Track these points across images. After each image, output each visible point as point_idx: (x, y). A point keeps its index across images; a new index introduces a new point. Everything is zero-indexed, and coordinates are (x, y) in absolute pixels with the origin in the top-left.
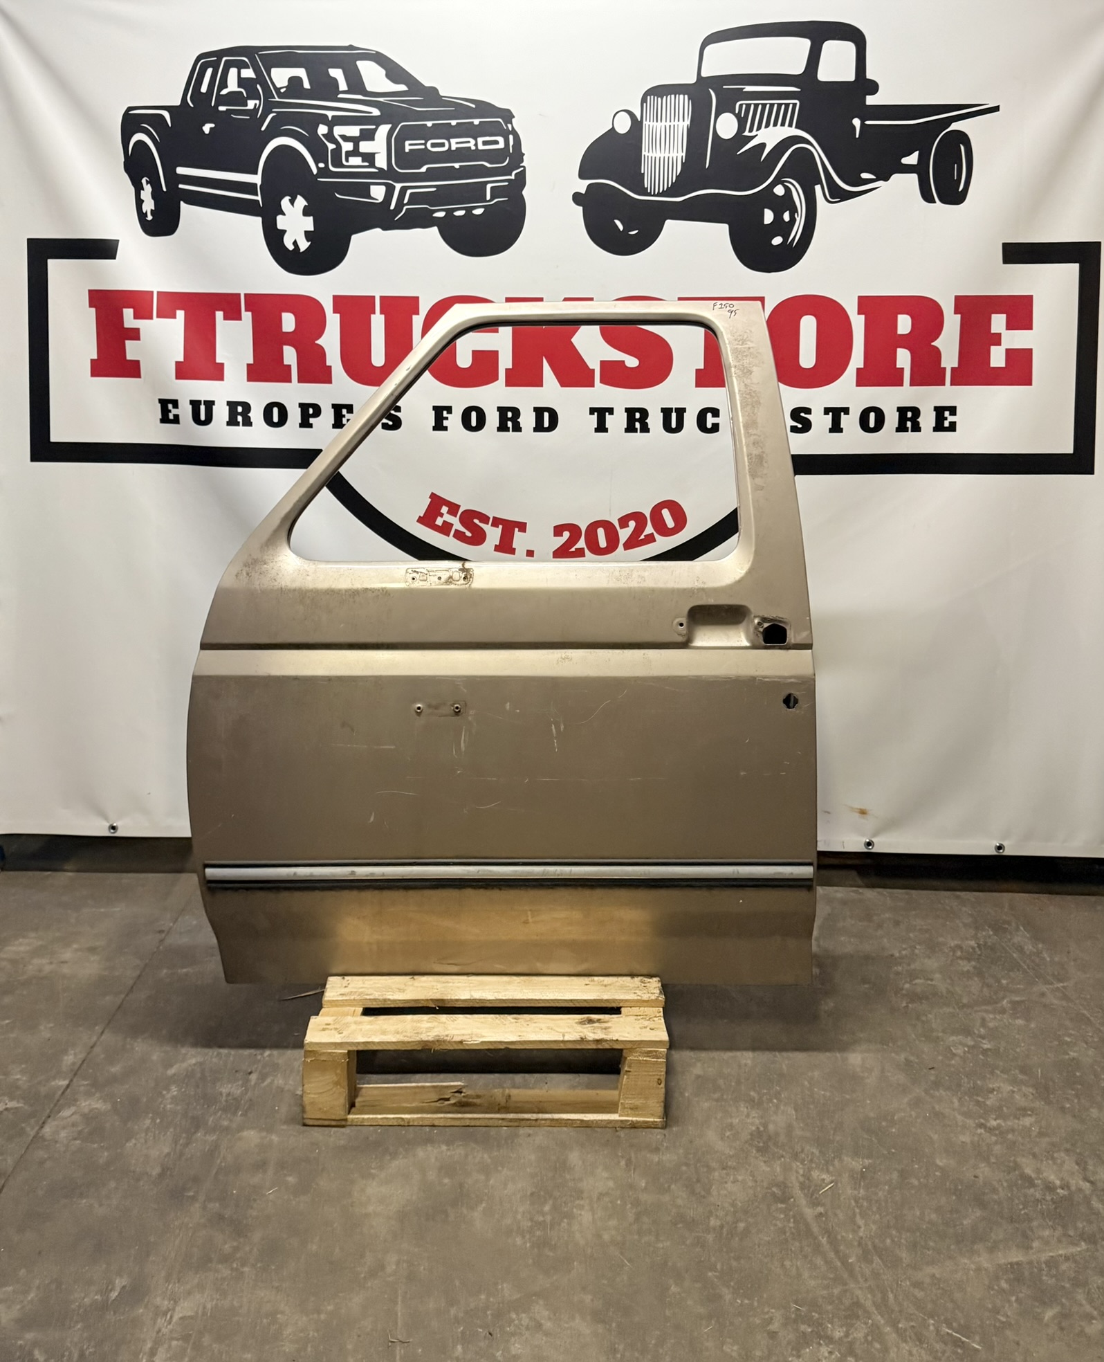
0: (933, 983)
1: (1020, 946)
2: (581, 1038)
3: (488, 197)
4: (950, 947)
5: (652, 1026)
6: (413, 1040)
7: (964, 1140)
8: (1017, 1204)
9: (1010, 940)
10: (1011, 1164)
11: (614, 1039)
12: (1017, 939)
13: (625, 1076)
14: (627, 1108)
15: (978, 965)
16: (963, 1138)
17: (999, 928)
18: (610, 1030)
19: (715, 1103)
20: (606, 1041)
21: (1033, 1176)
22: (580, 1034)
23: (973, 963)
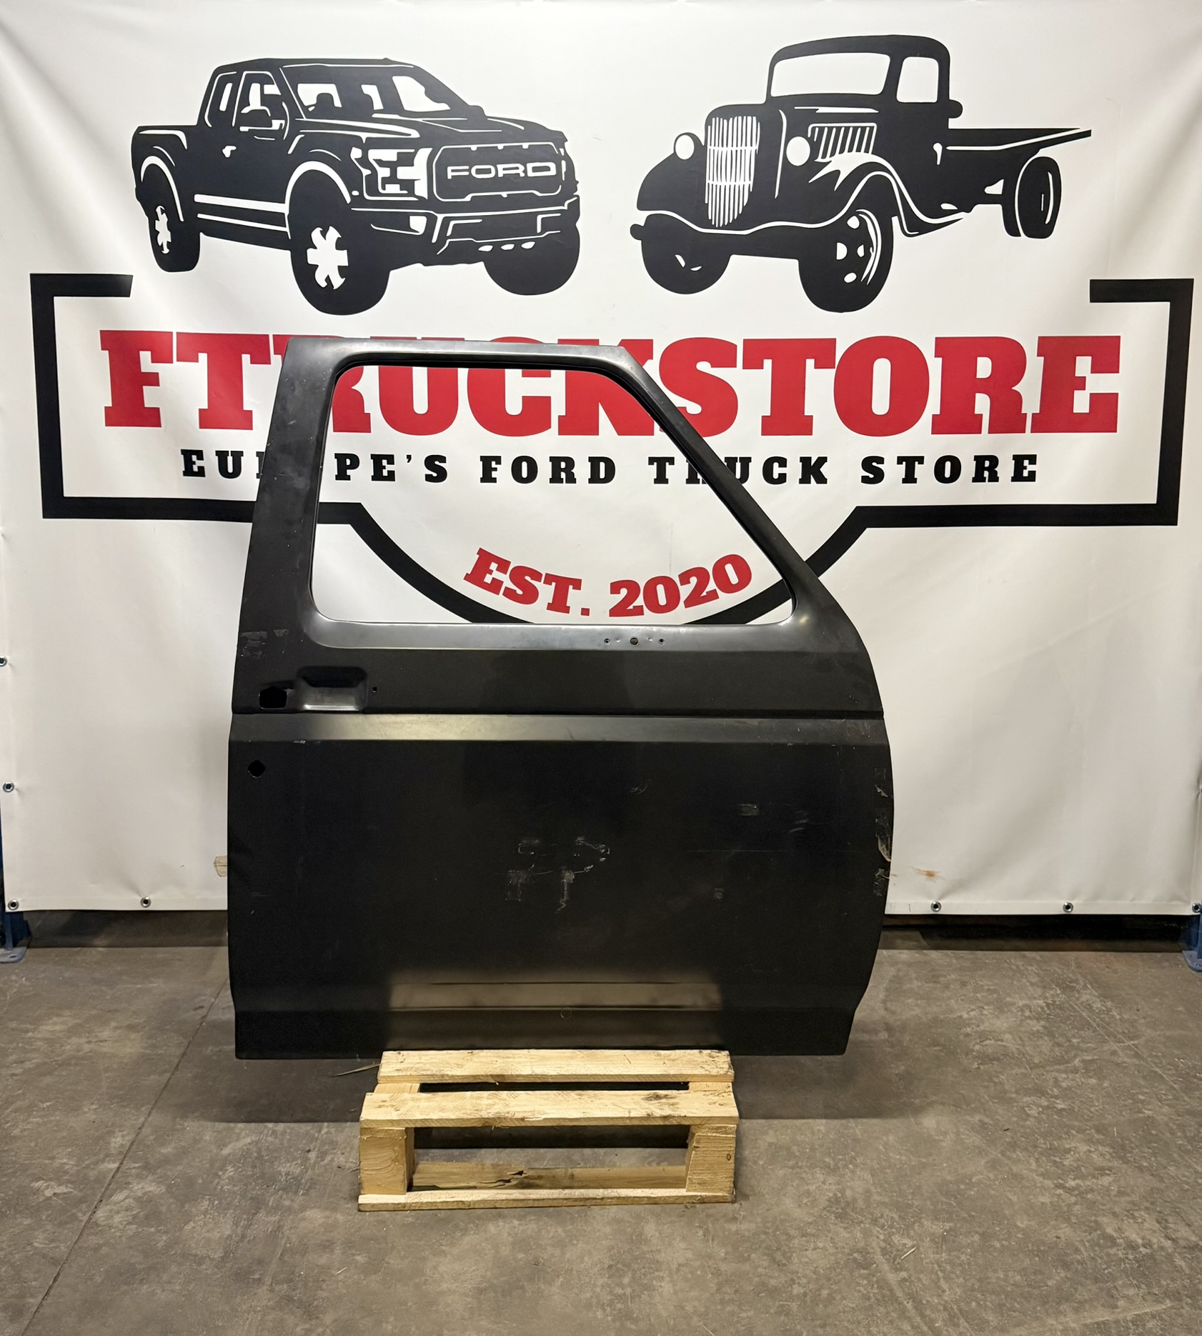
0: (1004, 1043)
1: (1089, 1005)
2: (648, 1115)
3: (539, 230)
4: (1019, 1007)
5: (721, 1102)
6: (473, 1117)
7: (1043, 1201)
8: (1100, 1264)
9: (1078, 999)
10: (1092, 1224)
11: (683, 1115)
12: (1084, 998)
13: (693, 1152)
14: (695, 1183)
15: (1047, 1025)
16: (1042, 1199)
17: (1067, 987)
18: (677, 1106)
19: (789, 1171)
20: (674, 1117)
21: (1115, 1235)
22: (646, 1110)
23: (1042, 1023)
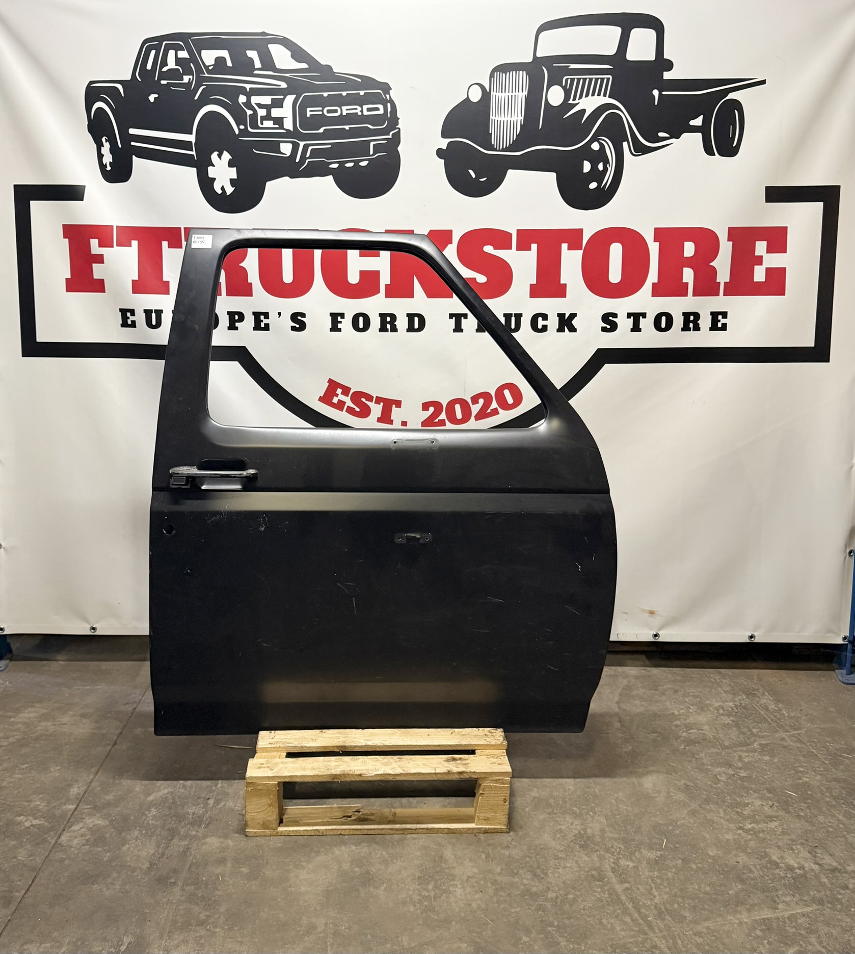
0: (704, 732)
1: (766, 706)
2: (448, 772)
3: (372, 152)
4: (715, 707)
5: (499, 762)
6: (325, 774)
7: (728, 838)
8: (767, 880)
9: (758, 702)
10: (762, 854)
11: (472, 771)
12: (763, 702)
13: (480, 798)
14: (481, 819)
15: (736, 720)
16: (727, 837)
17: (750, 694)
18: (469, 765)
19: (548, 815)
20: (466, 772)
21: (778, 861)
22: (447, 768)
23: (732, 718)
